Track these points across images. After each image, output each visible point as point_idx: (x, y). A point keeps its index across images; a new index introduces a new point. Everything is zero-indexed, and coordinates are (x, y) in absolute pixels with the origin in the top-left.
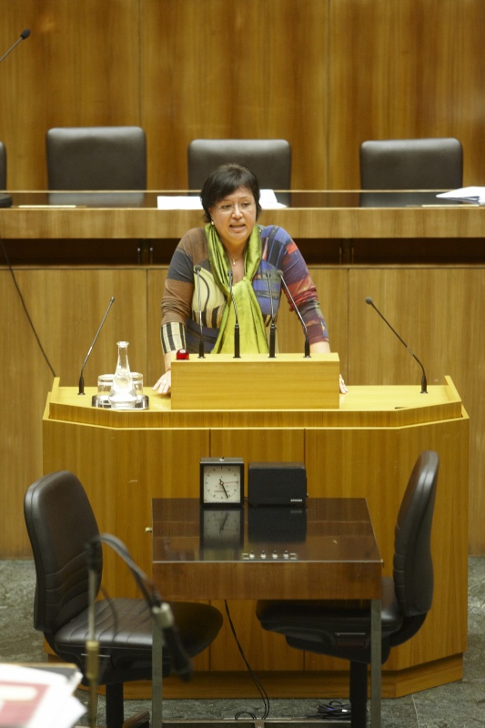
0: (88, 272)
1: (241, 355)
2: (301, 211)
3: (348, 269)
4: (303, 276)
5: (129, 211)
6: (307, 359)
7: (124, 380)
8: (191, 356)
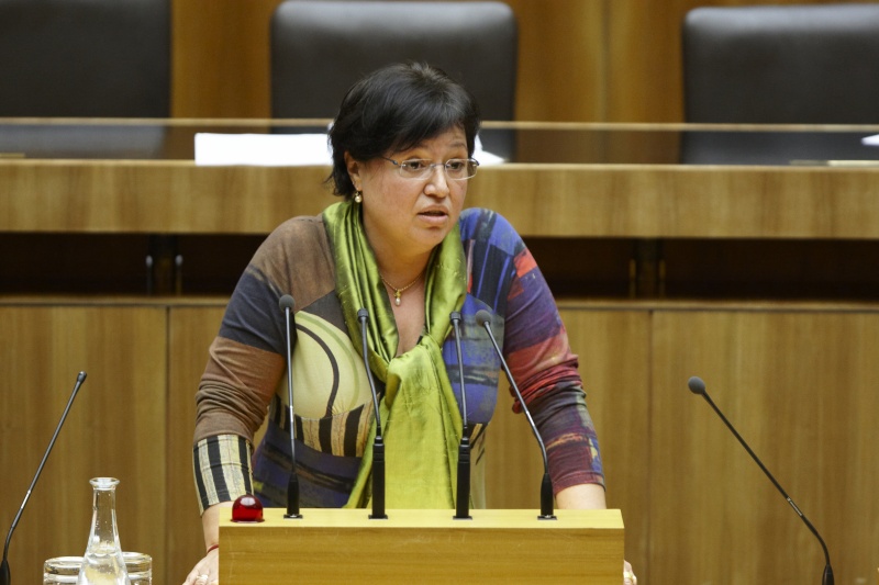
0: (26, 312)
1: (387, 511)
2: (537, 173)
3: (651, 311)
4: (549, 331)
5: (126, 169)
6: (547, 524)
7: (106, 569)
8: (268, 512)
